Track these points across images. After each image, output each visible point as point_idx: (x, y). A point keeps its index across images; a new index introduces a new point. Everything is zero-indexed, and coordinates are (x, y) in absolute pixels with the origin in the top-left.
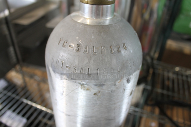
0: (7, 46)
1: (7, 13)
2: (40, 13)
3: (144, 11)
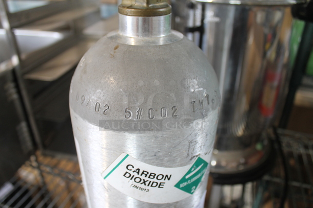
0: (17, 121)
1: (15, 61)
3: (268, 46)
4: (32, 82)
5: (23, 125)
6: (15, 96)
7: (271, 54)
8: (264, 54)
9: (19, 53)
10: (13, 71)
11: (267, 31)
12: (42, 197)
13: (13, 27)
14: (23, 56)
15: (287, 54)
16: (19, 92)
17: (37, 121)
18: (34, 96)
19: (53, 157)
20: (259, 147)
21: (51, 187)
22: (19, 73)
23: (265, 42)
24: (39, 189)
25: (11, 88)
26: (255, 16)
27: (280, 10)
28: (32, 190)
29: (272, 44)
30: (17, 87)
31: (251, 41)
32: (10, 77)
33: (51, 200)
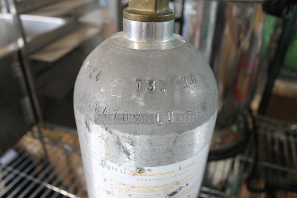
0: (21, 96)
1: (21, 43)
2: (71, 42)
3: (242, 36)
4: (35, 62)
5: (27, 100)
6: (20, 74)
7: (245, 44)
8: (239, 43)
9: (24, 36)
10: (19, 52)
11: (240, 22)
12: (44, 168)
13: (19, 14)
14: (29, 39)
15: (259, 44)
16: (23, 70)
17: (39, 96)
18: (37, 75)
19: (52, 129)
20: (234, 128)
21: (53, 160)
22: (24, 53)
23: (239, 32)
24: (42, 161)
25: (16, 66)
26: (231, 11)
27: (252, 6)
28: (36, 161)
29: (246, 34)
30: (22, 66)
31: (227, 31)
32: (16, 57)
33: (52, 170)
